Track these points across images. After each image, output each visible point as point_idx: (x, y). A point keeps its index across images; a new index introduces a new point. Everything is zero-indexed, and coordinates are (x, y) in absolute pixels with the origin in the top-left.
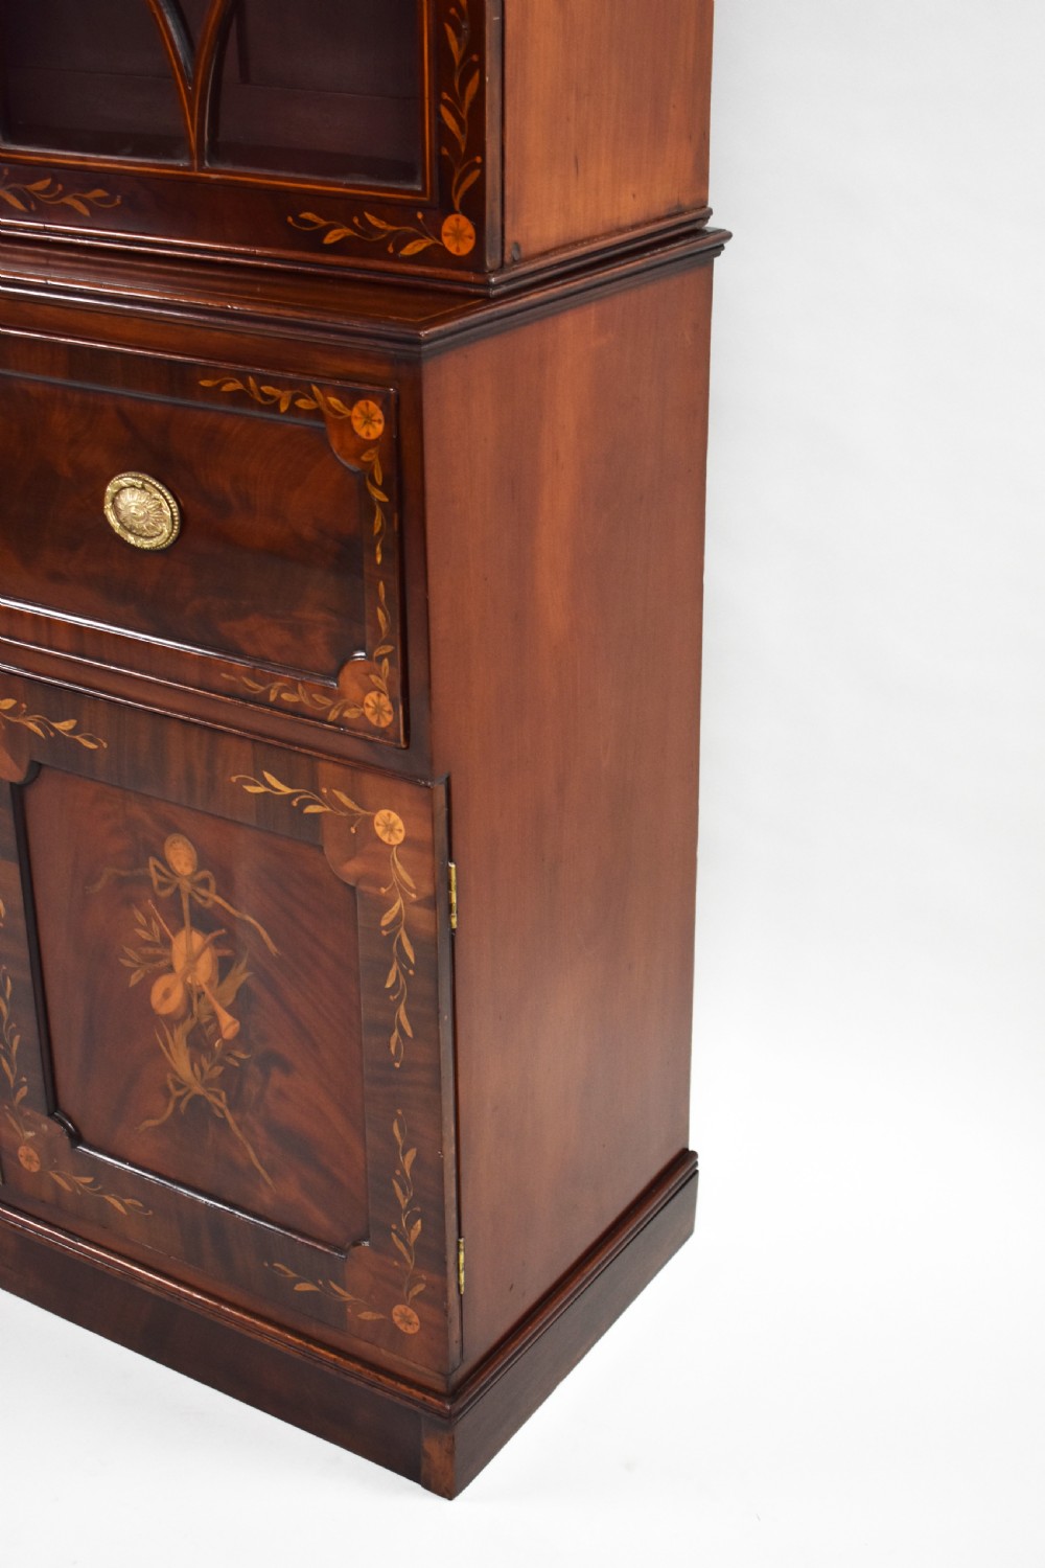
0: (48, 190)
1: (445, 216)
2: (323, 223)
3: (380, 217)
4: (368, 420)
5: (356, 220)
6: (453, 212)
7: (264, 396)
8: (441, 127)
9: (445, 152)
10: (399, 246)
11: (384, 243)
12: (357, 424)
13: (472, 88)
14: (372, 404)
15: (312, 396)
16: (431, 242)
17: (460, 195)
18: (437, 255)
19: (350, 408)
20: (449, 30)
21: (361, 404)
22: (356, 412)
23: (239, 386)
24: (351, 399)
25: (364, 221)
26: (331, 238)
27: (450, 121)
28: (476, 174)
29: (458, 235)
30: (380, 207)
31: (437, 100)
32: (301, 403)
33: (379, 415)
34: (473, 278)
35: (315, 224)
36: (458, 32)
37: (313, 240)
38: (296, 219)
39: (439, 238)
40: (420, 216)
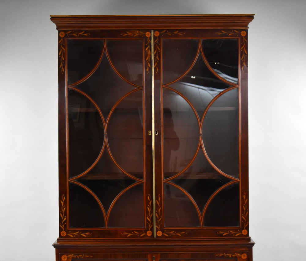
0: (173, 233)
1: (243, 230)
2: (223, 233)
3: (232, 231)
4: (244, 256)
5: (228, 232)
6: (244, 229)
7: (227, 255)
8: (242, 219)
9: (243, 222)
10: (235, 235)
11: (233, 234)
12: (242, 257)
13: (247, 213)
14: (245, 254)
15: (235, 254)
16: (240, 234)
17: (245, 227)
18: (242, 235)
19: (241, 255)
20: (244, 207)
21: (243, 254)
22: (242, 255)
23: (223, 255)
24: (241, 253)
25: (230, 232)
26: (224, 235)
27: (243, 218)
28: (247, 224)
29: (245, 232)
30: (233, 230)
31: (242, 215)
32: (233, 256)
33: (246, 255)
34: (247, 237)
35: (221, 233)
36: (245, 207)
37: (222, 235)
38: (218, 233)
39: (242, 233)
40: (239, 230)
